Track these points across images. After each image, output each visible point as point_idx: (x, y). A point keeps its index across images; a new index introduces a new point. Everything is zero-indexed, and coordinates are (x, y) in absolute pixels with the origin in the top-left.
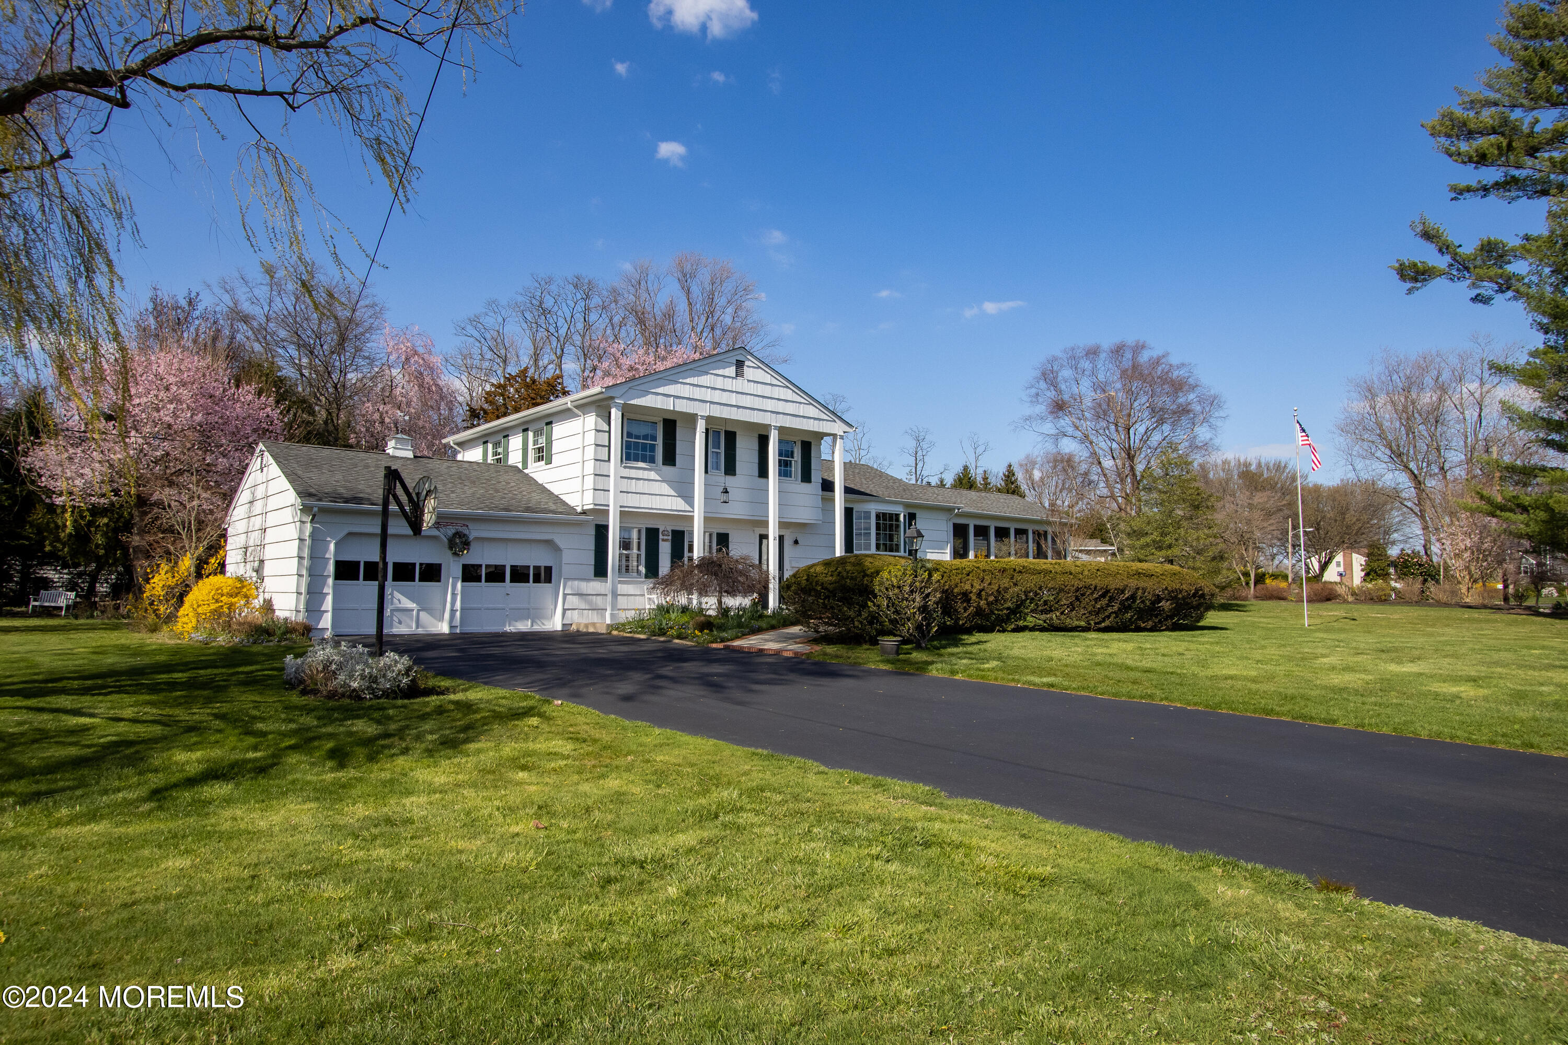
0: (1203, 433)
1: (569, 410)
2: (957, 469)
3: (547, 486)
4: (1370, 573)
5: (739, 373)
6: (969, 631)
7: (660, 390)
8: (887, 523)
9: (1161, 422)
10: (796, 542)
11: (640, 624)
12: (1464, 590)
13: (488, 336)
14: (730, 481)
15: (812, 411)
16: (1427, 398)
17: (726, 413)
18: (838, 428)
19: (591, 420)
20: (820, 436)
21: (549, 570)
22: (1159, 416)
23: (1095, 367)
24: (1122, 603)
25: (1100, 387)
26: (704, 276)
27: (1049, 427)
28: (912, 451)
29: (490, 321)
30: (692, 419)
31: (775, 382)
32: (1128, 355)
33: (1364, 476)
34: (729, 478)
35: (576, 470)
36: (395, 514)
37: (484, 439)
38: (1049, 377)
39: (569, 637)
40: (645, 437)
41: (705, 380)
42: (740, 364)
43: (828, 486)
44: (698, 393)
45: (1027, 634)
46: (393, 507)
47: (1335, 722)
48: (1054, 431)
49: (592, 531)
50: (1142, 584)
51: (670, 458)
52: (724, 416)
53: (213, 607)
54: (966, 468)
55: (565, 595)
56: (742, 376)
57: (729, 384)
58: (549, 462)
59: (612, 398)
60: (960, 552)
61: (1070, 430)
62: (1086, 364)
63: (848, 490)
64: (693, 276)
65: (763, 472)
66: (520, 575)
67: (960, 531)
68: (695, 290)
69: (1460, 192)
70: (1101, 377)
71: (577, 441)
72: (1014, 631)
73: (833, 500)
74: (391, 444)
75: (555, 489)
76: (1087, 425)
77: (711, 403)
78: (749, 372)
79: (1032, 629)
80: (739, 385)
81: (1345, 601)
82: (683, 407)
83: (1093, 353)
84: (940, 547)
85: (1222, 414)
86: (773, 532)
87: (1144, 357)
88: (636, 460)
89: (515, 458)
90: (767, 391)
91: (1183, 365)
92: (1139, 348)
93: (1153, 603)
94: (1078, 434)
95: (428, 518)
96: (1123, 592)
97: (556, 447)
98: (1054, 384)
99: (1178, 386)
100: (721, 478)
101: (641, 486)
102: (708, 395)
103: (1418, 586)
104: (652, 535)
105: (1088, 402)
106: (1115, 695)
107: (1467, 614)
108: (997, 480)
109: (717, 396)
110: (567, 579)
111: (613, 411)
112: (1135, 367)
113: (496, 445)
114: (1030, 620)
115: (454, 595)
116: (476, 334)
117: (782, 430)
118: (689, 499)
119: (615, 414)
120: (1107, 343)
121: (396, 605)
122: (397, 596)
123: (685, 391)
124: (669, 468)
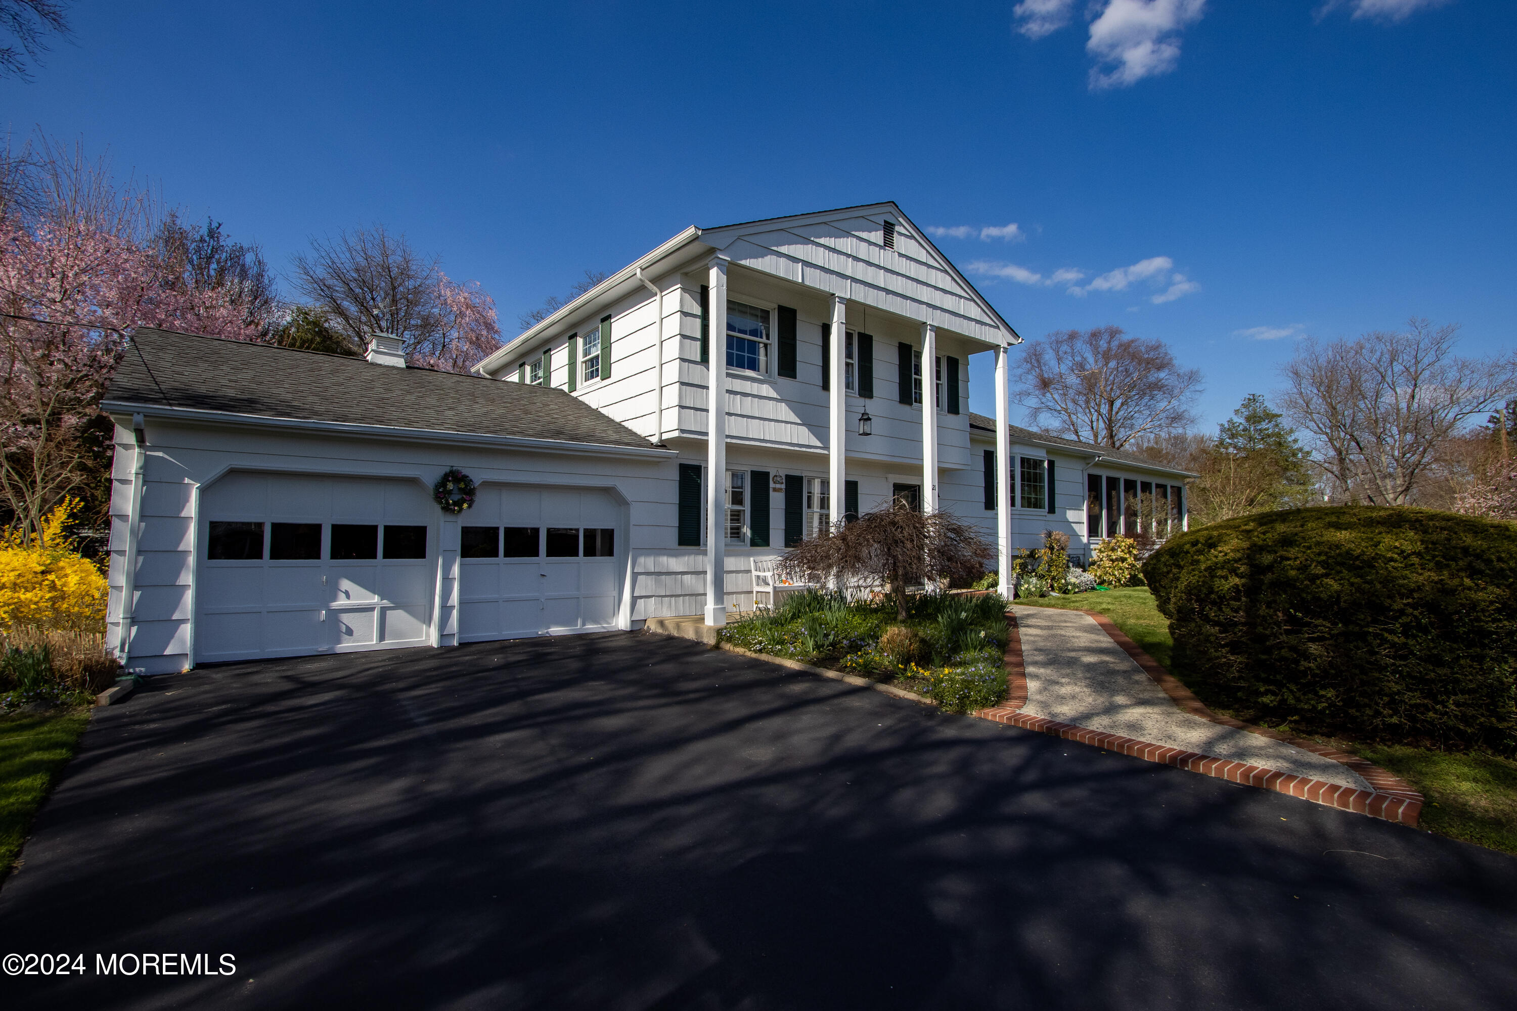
3: (605, 412)
5: (888, 243)
7: (785, 249)
8: (1031, 472)
14: (867, 405)
15: (970, 310)
17: (871, 299)
18: (1000, 337)
19: (673, 299)
21: (608, 535)
30: (827, 300)
31: (931, 262)
34: (865, 400)
35: (651, 380)
37: (520, 361)
39: (642, 642)
40: (754, 331)
41: (846, 244)
42: (889, 229)
44: (835, 262)
49: (674, 475)
51: (789, 365)
52: (870, 302)
55: (635, 576)
56: (891, 246)
57: (876, 255)
58: (607, 376)
59: (713, 251)
66: (562, 543)
67: (1092, 485)
71: (651, 336)
75: (617, 414)
77: (854, 280)
78: (901, 243)
80: (888, 258)
82: (814, 280)
84: (1078, 503)
88: (741, 365)
89: (559, 379)
90: (922, 273)
97: (616, 352)
100: (860, 400)
101: (750, 406)
104: (763, 484)
110: (639, 550)
111: (713, 277)
113: (536, 366)
115: (447, 580)
118: (821, 429)
119: (716, 283)
121: (341, 602)
122: (346, 584)
123: (819, 256)
124: (785, 381)
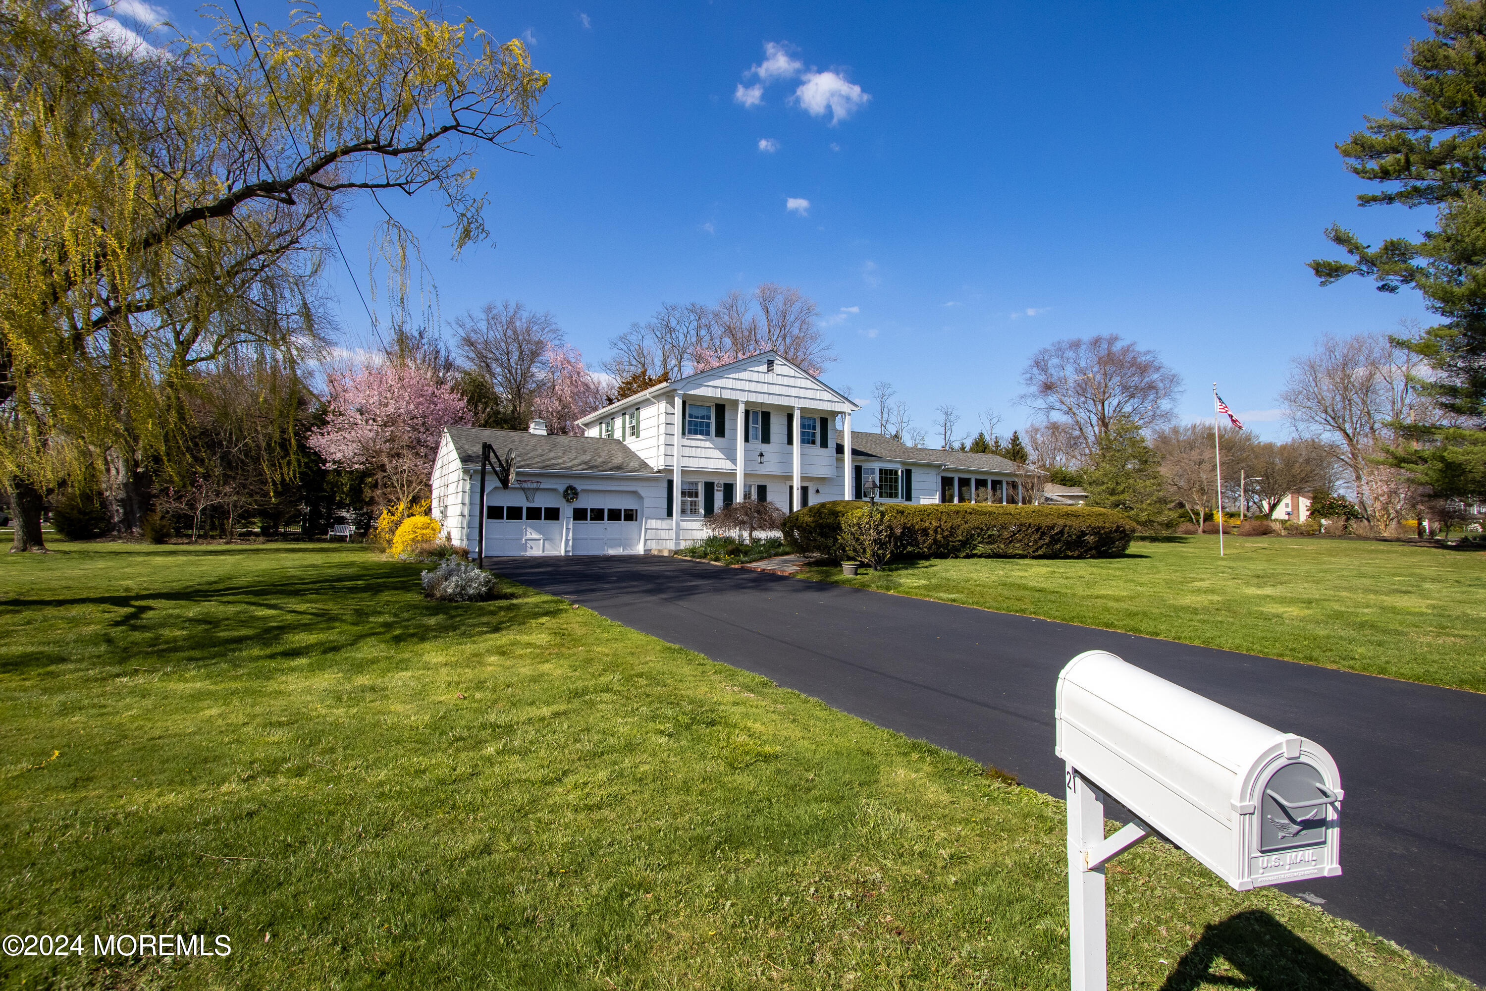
0: (1165, 404)
1: (648, 400)
2: (976, 435)
3: (638, 453)
4: (1314, 513)
5: (770, 369)
6: (927, 558)
7: (711, 383)
8: (888, 476)
9: (1132, 396)
10: (818, 491)
11: (693, 551)
12: (1382, 527)
13: (632, 348)
14: (765, 448)
15: (826, 396)
16: (1360, 372)
17: (760, 399)
18: (846, 407)
19: (663, 406)
20: (835, 414)
21: (635, 512)
22: (1131, 392)
23: (1077, 356)
24: (1052, 537)
25: (1080, 371)
26: (779, 300)
27: (1040, 403)
28: (942, 423)
29: (633, 338)
30: (735, 403)
31: (797, 375)
32: (1105, 346)
33: (1307, 436)
34: (764, 445)
35: (653, 442)
36: (490, 473)
37: (600, 421)
38: (1040, 364)
39: (648, 558)
40: (702, 417)
41: (746, 375)
42: (770, 363)
43: (840, 449)
44: (739, 385)
45: (975, 560)
46: (488, 468)
47: (1158, 635)
48: (1044, 406)
49: (663, 485)
50: (1069, 523)
51: (720, 432)
52: (759, 400)
53: (411, 536)
54: (981, 435)
55: (646, 529)
56: (772, 371)
57: (762, 377)
58: (638, 437)
59: (675, 390)
60: (946, 498)
61: (1058, 405)
62: (1070, 354)
63: (855, 452)
64: (772, 299)
65: (790, 441)
66: (615, 515)
67: (947, 482)
68: (772, 310)
69: (1366, 201)
70: (1083, 364)
71: (654, 422)
72: (965, 557)
73: (843, 460)
74: (532, 425)
75: (642, 455)
76: (1071, 401)
77: (750, 392)
78: (777, 369)
79: (980, 556)
80: (770, 377)
81: (1279, 535)
82: (727, 395)
83: (1076, 345)
84: (931, 494)
85: (1180, 389)
86: (796, 484)
87: (1117, 347)
88: (696, 433)
89: (618, 435)
90: (791, 382)
91: (1149, 352)
92: (1112, 340)
93: (1079, 537)
94: (1063, 407)
95: (512, 477)
96: (1053, 528)
97: (642, 426)
98: (1044, 370)
99: (1143, 369)
100: (757, 445)
101: (699, 452)
102: (747, 386)
103: (1341, 523)
104: (709, 487)
105: (1070, 382)
106: (997, 609)
107: (1382, 546)
108: (1005, 444)
109: (753, 387)
110: (647, 518)
111: (676, 399)
112: (1110, 354)
113: (608, 424)
114: (980, 549)
115: (567, 530)
116: (625, 348)
117: (803, 410)
118: (734, 461)
119: (678, 402)
120: (1087, 336)
121: (529, 536)
122: (529, 530)
123: (729, 383)
124: (720, 439)
